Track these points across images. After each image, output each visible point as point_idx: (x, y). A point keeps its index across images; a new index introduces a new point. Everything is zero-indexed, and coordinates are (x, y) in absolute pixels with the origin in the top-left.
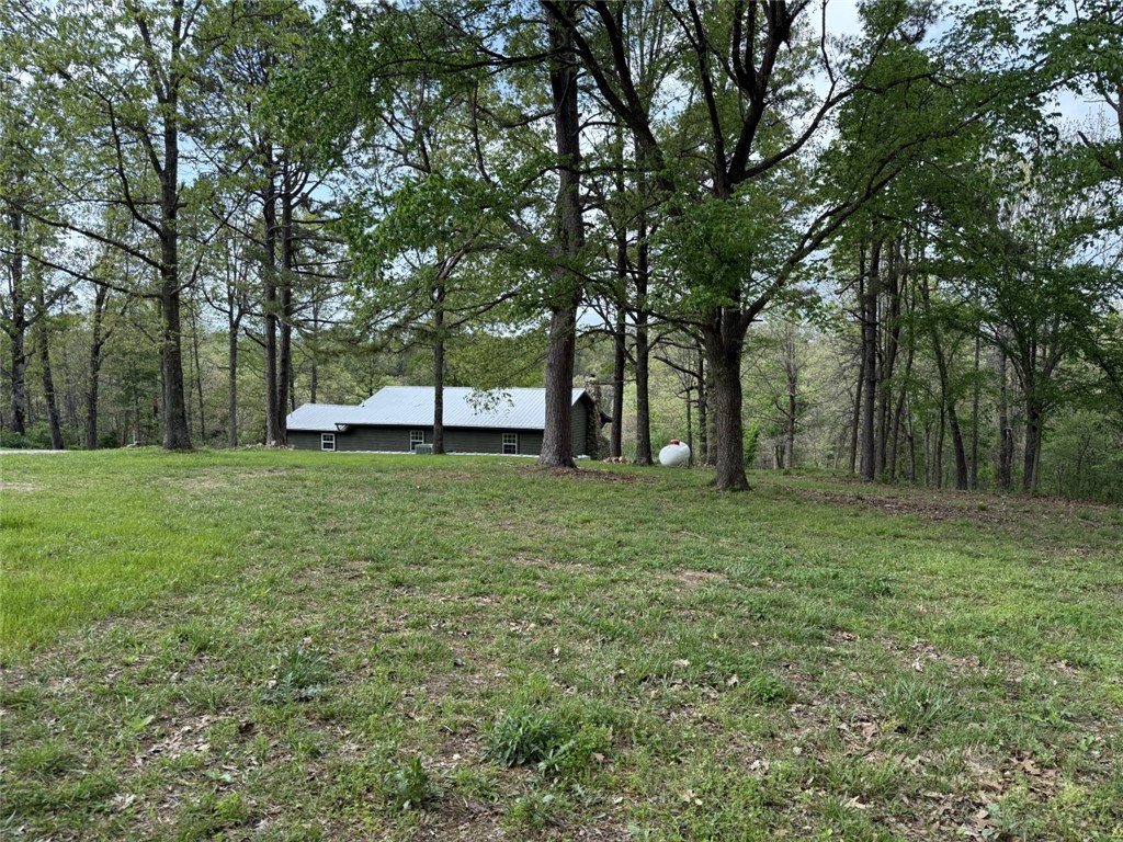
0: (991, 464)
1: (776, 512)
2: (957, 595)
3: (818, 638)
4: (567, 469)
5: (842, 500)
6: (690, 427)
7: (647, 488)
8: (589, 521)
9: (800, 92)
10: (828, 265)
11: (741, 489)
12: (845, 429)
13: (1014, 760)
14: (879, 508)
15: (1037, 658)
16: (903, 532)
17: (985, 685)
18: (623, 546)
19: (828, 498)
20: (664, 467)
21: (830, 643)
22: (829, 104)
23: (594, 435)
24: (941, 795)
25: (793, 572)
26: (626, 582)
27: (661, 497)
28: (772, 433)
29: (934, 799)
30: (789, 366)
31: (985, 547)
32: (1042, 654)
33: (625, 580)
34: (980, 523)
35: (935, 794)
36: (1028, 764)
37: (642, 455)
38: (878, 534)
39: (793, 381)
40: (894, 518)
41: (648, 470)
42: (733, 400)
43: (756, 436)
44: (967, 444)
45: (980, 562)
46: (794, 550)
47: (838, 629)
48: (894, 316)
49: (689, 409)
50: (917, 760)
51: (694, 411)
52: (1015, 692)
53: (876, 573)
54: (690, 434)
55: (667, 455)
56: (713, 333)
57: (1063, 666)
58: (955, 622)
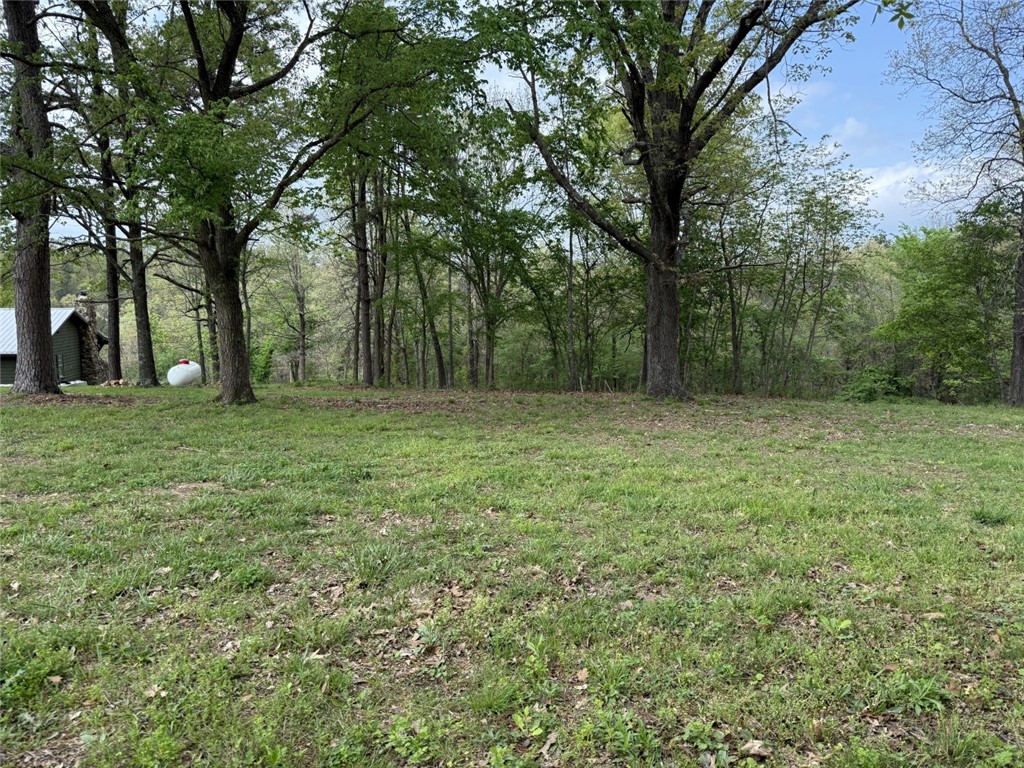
0: (464, 367)
1: (280, 420)
2: (422, 470)
3: (302, 524)
4: (50, 396)
5: (343, 404)
6: (201, 346)
7: (147, 408)
8: (72, 448)
9: (286, 26)
10: (323, 192)
11: (248, 402)
12: (349, 344)
13: (446, 589)
14: (372, 409)
15: (473, 508)
16: (388, 426)
17: (433, 536)
18: (111, 469)
19: (331, 404)
20: (172, 387)
21: (314, 526)
22: (309, 40)
23: (91, 359)
24: (387, 631)
25: (287, 471)
26: (110, 504)
27: (162, 417)
28: (286, 349)
29: (381, 635)
30: (296, 286)
31: (450, 431)
32: (476, 506)
33: (109, 502)
34: (448, 413)
35: (382, 631)
36: (455, 590)
37: (146, 376)
38: (367, 429)
39: (301, 301)
40: (385, 415)
41: (153, 391)
42: (234, 317)
43: (271, 352)
44: (445, 352)
45: (443, 443)
46: (292, 451)
47: (322, 513)
48: (382, 243)
49: (199, 328)
50: (371, 607)
51: (205, 330)
52: (453, 538)
53: (362, 462)
54: (202, 353)
55: (176, 375)
56: (208, 250)
57: (490, 512)
58: (417, 493)
